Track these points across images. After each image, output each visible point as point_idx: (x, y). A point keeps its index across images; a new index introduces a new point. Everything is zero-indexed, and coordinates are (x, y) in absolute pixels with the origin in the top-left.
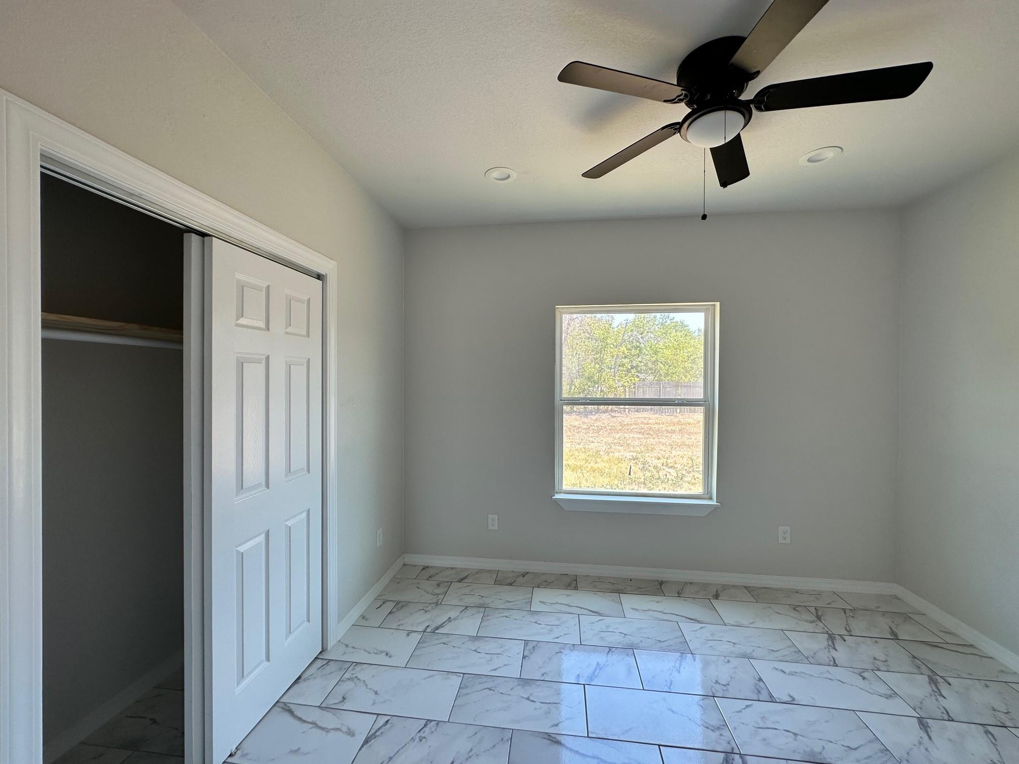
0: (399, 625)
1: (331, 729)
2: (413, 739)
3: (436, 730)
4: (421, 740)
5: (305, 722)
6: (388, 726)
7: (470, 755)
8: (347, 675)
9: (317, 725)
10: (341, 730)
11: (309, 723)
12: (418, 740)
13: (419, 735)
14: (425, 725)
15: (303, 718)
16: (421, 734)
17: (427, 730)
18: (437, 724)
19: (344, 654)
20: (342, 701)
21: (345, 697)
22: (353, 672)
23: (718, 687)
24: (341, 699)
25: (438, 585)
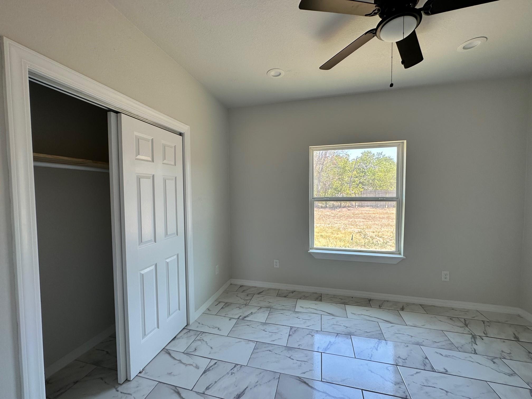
0: (226, 315)
1: (188, 364)
2: (228, 373)
3: (240, 369)
4: (232, 374)
5: (175, 359)
6: (216, 365)
7: (257, 384)
8: (198, 338)
9: (181, 361)
10: (192, 365)
11: (178, 360)
12: (230, 374)
13: (231, 371)
14: (235, 367)
15: (175, 358)
16: (232, 371)
17: (235, 369)
18: (241, 366)
19: (197, 327)
20: (195, 351)
21: (196, 349)
22: (201, 337)
23: (400, 360)
24: (194, 350)
25: (247, 295)
